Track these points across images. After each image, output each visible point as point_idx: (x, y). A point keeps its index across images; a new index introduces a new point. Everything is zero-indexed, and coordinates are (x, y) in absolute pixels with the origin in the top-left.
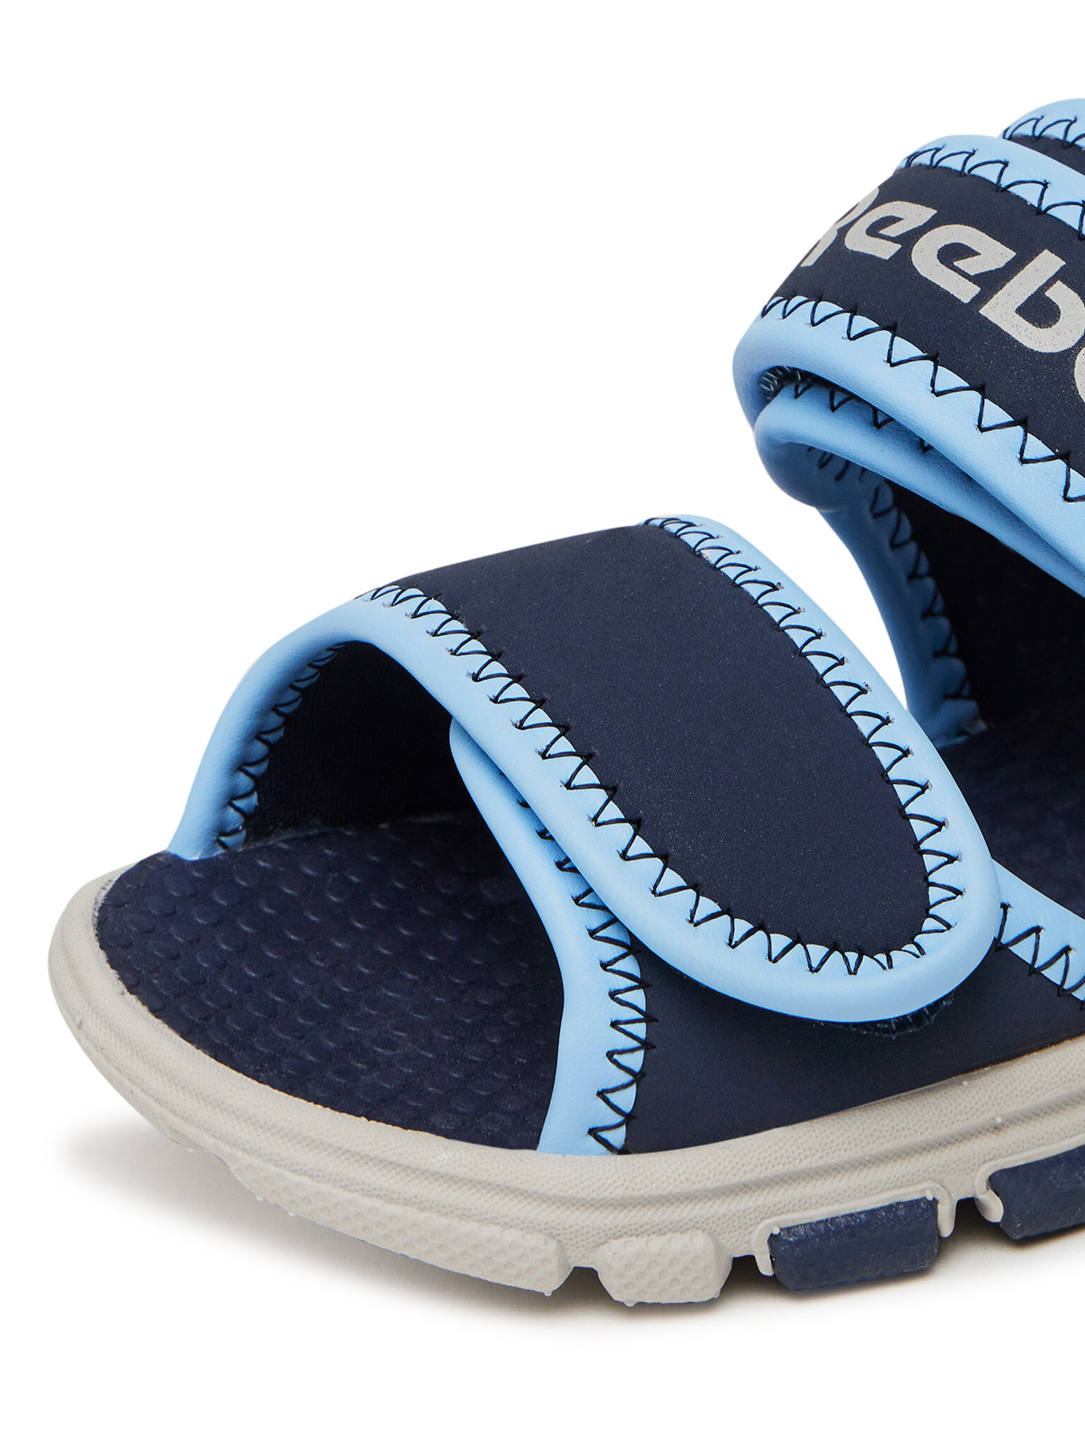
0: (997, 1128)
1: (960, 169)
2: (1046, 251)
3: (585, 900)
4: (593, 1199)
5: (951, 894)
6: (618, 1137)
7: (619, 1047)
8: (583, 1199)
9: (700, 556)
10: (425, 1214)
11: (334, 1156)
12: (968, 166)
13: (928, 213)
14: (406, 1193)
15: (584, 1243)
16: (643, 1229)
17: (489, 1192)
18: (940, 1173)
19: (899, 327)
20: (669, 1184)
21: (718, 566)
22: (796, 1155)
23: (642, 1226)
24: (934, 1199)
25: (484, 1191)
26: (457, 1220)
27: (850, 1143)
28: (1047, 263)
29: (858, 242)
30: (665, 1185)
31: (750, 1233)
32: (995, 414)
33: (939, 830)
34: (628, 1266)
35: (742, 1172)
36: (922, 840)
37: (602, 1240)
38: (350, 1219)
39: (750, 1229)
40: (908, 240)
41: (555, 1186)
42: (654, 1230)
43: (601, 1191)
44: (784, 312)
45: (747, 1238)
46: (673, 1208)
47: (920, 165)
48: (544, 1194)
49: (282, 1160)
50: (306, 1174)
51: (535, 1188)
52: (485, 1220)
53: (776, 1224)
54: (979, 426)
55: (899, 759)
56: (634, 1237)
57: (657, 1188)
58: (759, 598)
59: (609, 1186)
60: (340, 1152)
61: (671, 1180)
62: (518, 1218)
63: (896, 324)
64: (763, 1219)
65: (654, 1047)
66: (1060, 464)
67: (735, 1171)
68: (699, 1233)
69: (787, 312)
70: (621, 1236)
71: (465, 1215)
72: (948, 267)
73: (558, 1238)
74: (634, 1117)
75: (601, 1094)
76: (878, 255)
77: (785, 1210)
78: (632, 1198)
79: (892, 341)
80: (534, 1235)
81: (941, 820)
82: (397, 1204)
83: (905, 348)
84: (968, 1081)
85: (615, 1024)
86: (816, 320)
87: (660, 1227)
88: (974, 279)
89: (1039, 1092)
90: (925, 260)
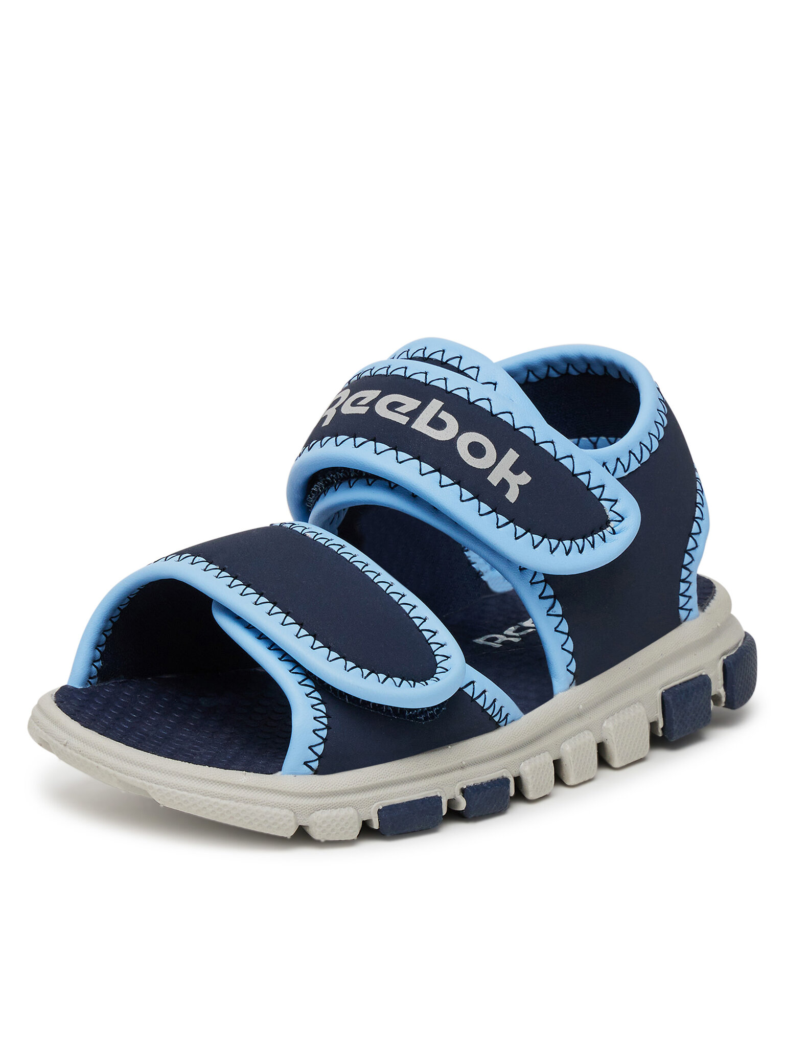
0: (462, 768)
1: (386, 374)
2: (434, 399)
3: (293, 671)
4: (308, 793)
5: (446, 658)
6: (315, 765)
7: (318, 728)
8: (305, 793)
9: (305, 535)
10: (239, 803)
11: (197, 781)
12: (389, 372)
13: (377, 393)
14: (230, 794)
15: (305, 813)
16: (329, 806)
17: (264, 792)
18: (442, 785)
19: (377, 439)
20: (339, 786)
21: (315, 539)
22: (388, 774)
23: (328, 805)
24: (440, 797)
25: (262, 792)
26: (252, 805)
27: (408, 770)
28: (435, 405)
29: (347, 410)
30: (337, 786)
31: (370, 809)
32: (426, 468)
33: (435, 635)
34: (324, 822)
35: (367, 781)
36: (429, 639)
37: (312, 812)
38: (205, 808)
39: (370, 807)
40: (372, 404)
41: (293, 788)
42: (333, 807)
43: (311, 789)
44: (321, 445)
45: (369, 811)
46: (340, 797)
47: (365, 377)
48: (289, 792)
49: (174, 785)
50: (185, 790)
51: (284, 789)
52: (264, 804)
53: (381, 804)
54: (420, 473)
55: (412, 609)
56: (325, 810)
57: (334, 788)
58: (338, 551)
59: (315, 787)
60: (200, 780)
61: (340, 784)
62: (278, 803)
63: (375, 438)
64: (375, 802)
65: (331, 728)
66: (457, 486)
67: (364, 780)
68: (351, 808)
69: (323, 445)
70: (320, 810)
71: (255, 803)
72: (393, 411)
73: (294, 811)
74: (322, 757)
75: (310, 748)
76: (359, 413)
77: (384, 799)
78: (324, 792)
79: (375, 445)
80: (284, 810)
81: (435, 631)
82: (227, 800)
83: (381, 446)
84: (451, 746)
85: (315, 718)
86: (338, 444)
87: (336, 805)
88: (406, 414)
89: (478, 752)
90: (381, 409)
